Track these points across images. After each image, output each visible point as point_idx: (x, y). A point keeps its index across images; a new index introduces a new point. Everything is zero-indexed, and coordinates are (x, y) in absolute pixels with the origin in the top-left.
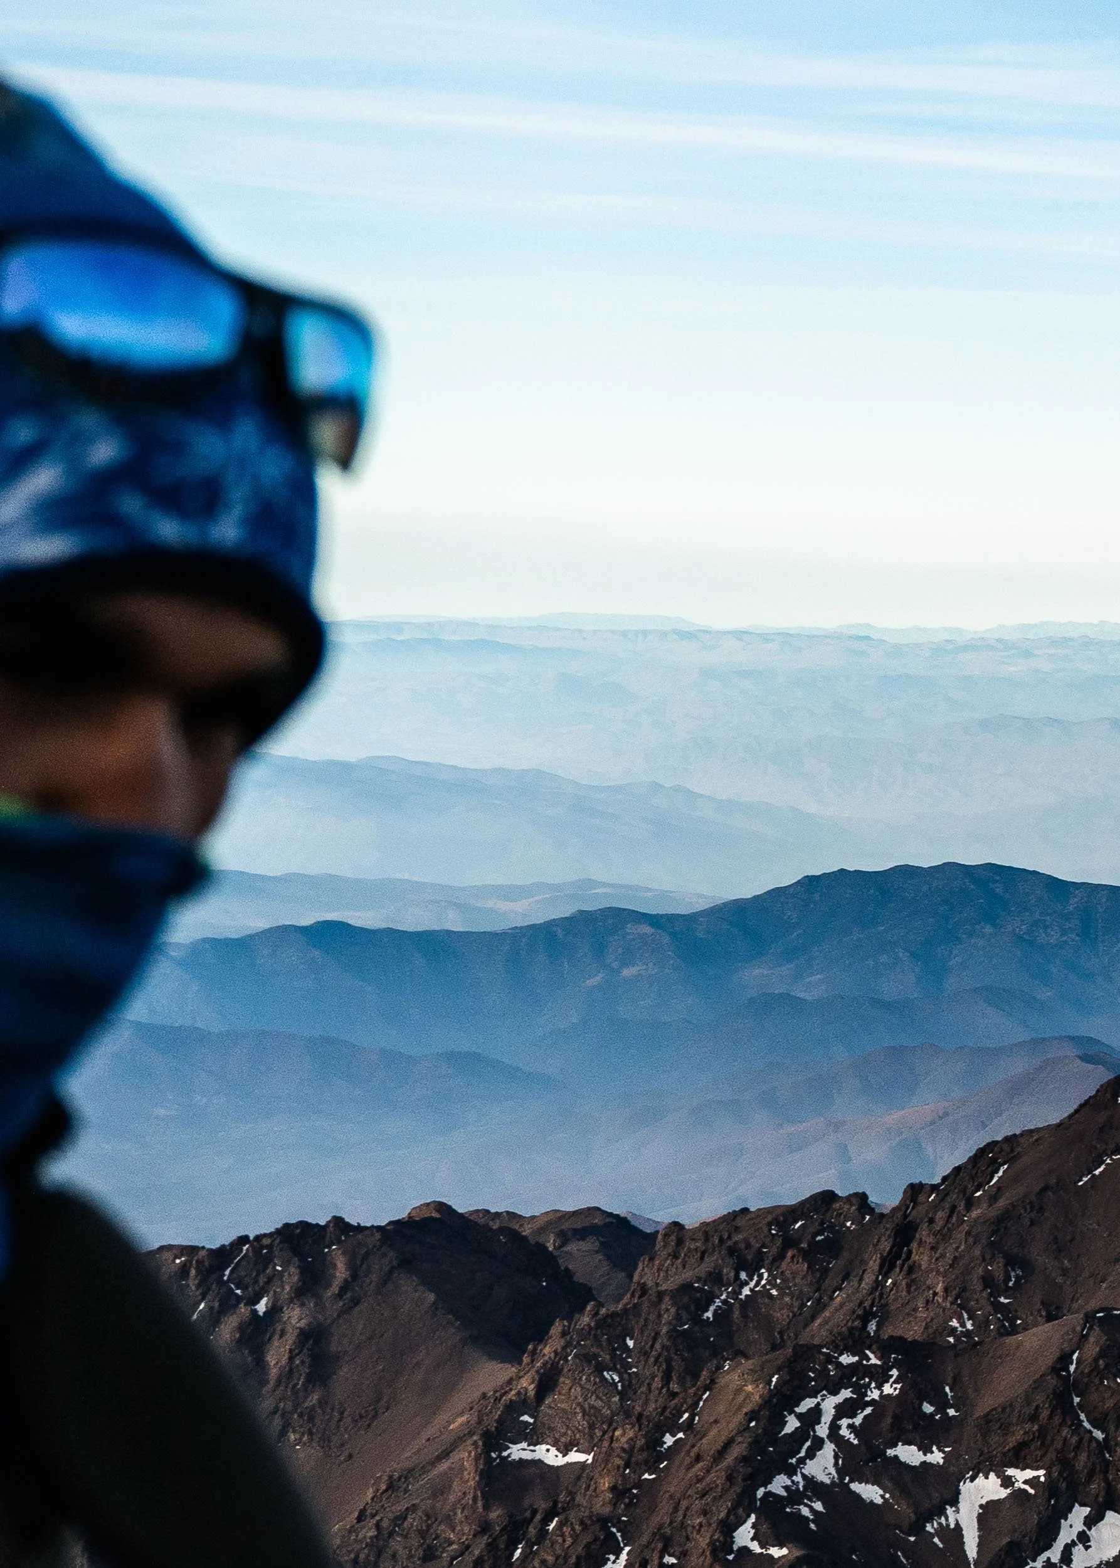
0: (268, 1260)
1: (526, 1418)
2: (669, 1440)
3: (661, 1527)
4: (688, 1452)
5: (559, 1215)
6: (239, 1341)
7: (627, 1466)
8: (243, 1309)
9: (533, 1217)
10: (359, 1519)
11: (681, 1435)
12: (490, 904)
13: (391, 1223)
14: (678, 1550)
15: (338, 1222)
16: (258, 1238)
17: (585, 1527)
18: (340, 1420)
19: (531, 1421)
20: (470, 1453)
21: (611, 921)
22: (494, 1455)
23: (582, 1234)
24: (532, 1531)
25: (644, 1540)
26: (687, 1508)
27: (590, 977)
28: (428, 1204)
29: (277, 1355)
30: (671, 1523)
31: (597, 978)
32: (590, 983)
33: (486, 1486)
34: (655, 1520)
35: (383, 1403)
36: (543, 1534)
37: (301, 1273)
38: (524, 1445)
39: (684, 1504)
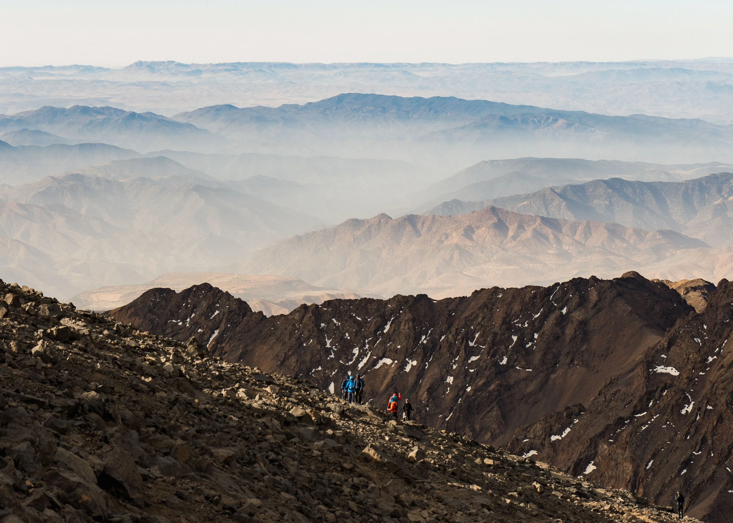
0: (566, 293)
1: (663, 356)
2: (710, 359)
3: (706, 394)
4: (718, 364)
5: (686, 281)
6: (556, 324)
7: (693, 368)
8: (557, 312)
9: (676, 282)
10: (599, 395)
11: (715, 357)
12: (678, 172)
13: (614, 279)
14: (713, 403)
15: (594, 278)
16: (563, 283)
17: (676, 393)
18: (594, 356)
19: (666, 357)
20: (641, 369)
21: (724, 178)
22: (650, 370)
23: (695, 289)
24: (657, 395)
25: (700, 399)
26: (717, 387)
27: (716, 201)
28: (629, 272)
29: (569, 331)
30: (711, 393)
31: (718, 201)
32: (716, 203)
33: (647, 382)
34: (704, 391)
35: (610, 350)
36: (661, 396)
37: (579, 298)
38: (663, 367)
39: (716, 385)
